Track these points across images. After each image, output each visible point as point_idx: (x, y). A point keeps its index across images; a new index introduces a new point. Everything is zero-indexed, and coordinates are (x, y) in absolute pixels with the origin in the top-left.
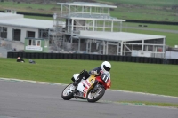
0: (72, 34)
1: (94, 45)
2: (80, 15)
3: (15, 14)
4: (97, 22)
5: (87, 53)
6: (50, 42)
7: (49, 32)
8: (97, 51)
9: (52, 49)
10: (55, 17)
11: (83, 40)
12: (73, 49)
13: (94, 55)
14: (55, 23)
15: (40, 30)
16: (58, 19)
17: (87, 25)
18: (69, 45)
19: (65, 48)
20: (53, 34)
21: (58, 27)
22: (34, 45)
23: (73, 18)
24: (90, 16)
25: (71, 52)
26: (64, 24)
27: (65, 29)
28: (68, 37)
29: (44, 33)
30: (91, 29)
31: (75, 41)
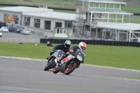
0: (91, 25)
1: (108, 33)
2: (98, 10)
3: (47, 9)
4: (111, 15)
5: (103, 39)
6: (74, 31)
7: (73, 23)
8: (111, 38)
9: (75, 36)
10: (78, 11)
11: (100, 30)
12: (91, 37)
13: (108, 42)
14: (78, 16)
15: (66, 21)
16: (80, 13)
17: (103, 18)
18: (88, 33)
19: (86, 36)
20: (76, 24)
21: (80, 19)
22: (61, 33)
23: (92, 12)
24: (105, 11)
25: (90, 39)
26: (84, 17)
27: (86, 20)
28: (88, 27)
29: (69, 24)
30: (106, 21)
31: (93, 30)
